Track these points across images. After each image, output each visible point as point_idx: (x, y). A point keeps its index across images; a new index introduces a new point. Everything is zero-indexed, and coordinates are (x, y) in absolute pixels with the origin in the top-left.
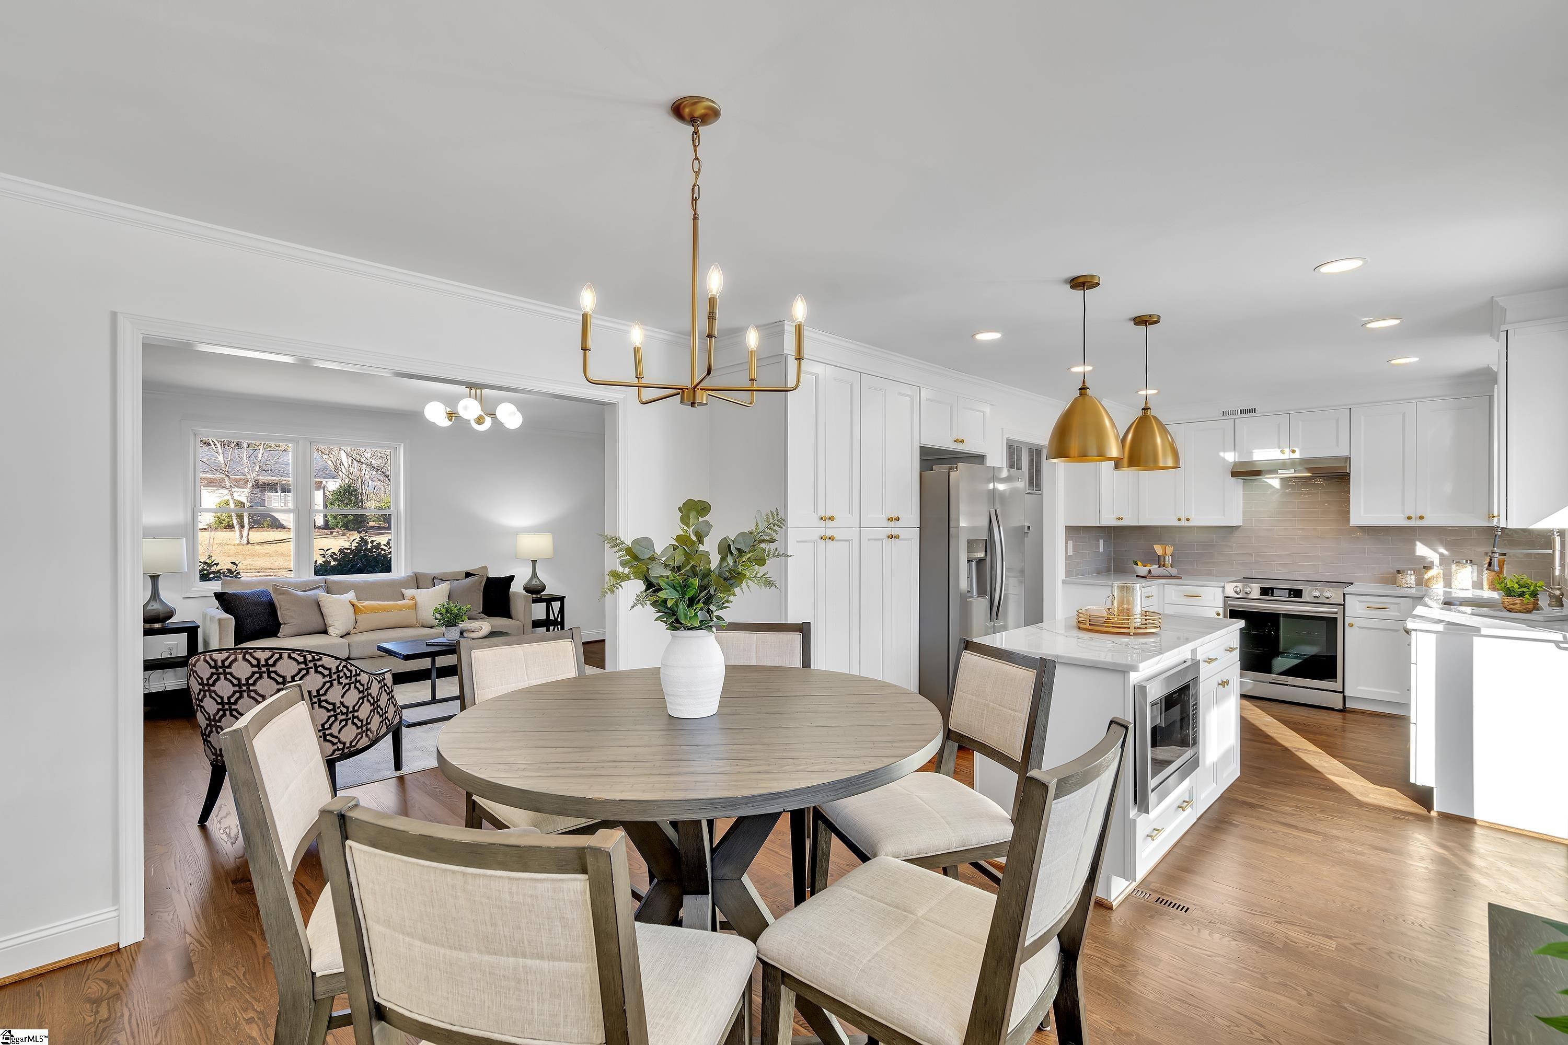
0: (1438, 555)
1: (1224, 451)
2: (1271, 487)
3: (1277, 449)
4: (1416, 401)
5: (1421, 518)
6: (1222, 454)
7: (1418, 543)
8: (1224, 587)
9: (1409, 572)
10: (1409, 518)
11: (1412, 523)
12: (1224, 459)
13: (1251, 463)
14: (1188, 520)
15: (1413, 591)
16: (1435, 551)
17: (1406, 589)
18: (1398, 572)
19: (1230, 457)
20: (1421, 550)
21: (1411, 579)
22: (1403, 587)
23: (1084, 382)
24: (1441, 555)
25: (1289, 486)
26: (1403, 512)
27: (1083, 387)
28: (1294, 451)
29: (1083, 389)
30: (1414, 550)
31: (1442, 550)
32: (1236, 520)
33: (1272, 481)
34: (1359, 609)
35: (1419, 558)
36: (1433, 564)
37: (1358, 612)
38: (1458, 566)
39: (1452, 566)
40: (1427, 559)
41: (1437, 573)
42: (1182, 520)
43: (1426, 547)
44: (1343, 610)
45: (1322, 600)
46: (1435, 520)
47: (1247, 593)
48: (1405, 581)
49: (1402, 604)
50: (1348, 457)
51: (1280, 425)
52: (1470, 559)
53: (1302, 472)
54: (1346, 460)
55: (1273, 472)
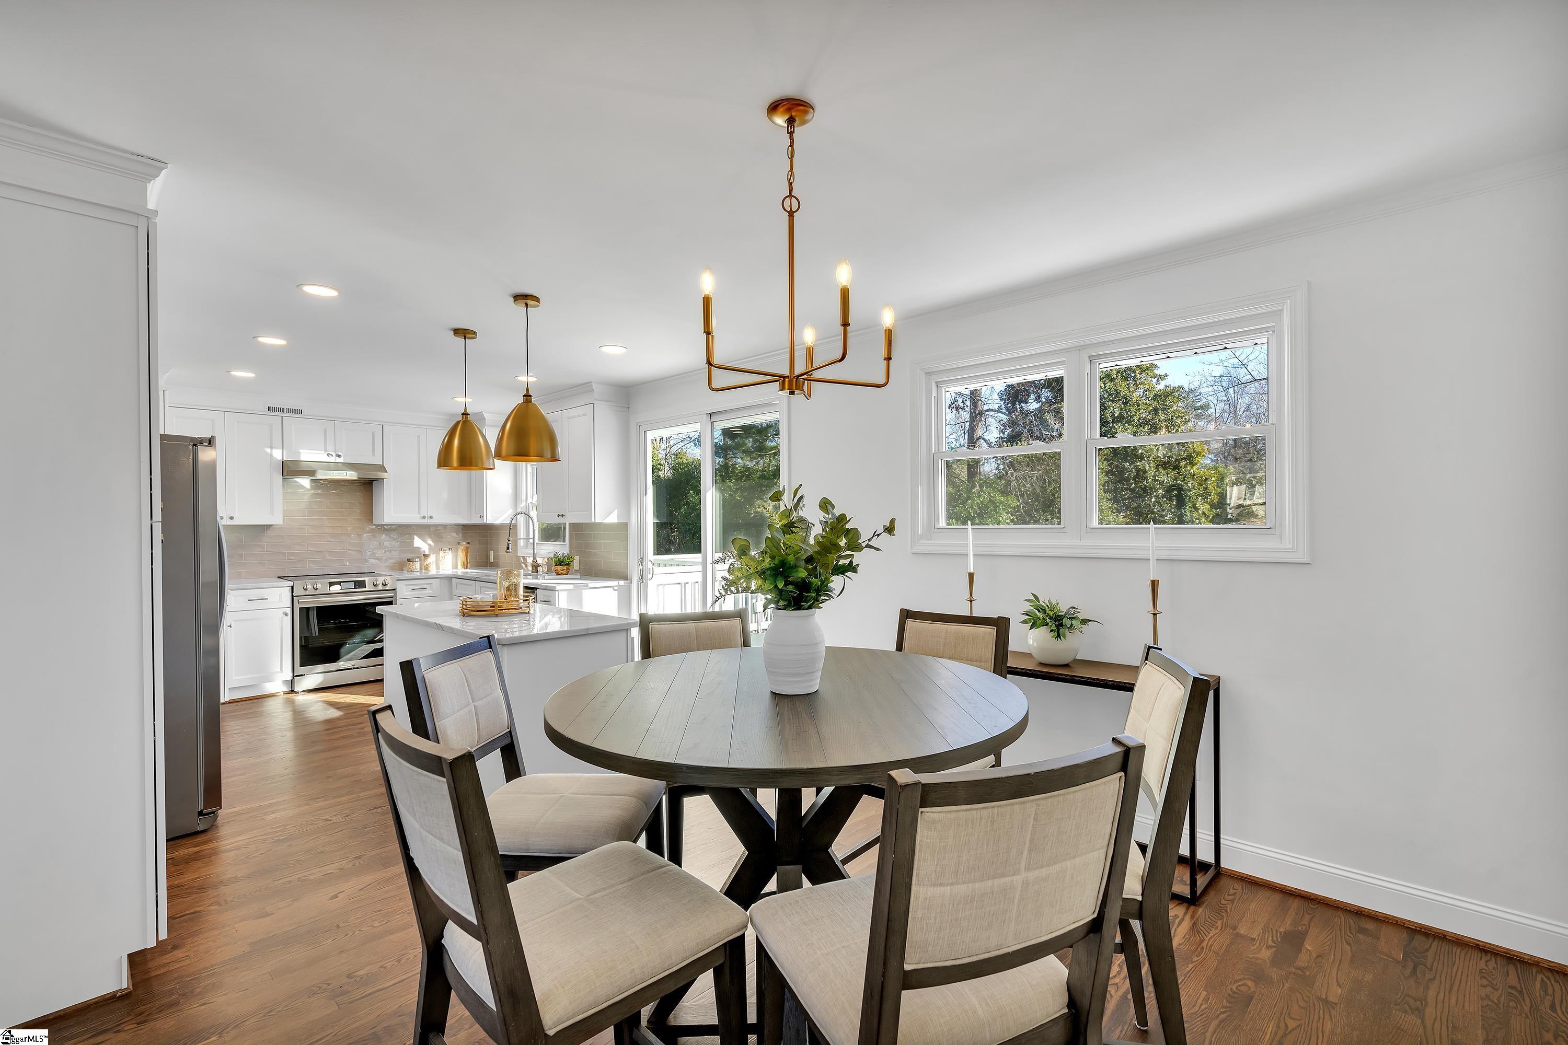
0: (428, 546)
1: (271, 447)
2: (302, 487)
3: (323, 452)
4: (427, 427)
5: (431, 517)
6: (271, 452)
7: (415, 536)
8: (292, 587)
9: (417, 559)
10: (424, 517)
11: (425, 521)
12: (271, 456)
13: (297, 462)
14: (231, 518)
15: (418, 574)
16: (426, 542)
17: (416, 573)
18: (409, 560)
19: (278, 454)
20: (418, 542)
21: (417, 565)
22: (413, 571)
23: (527, 390)
24: (430, 545)
25: (318, 488)
26: (419, 513)
27: (527, 394)
28: (339, 456)
29: (527, 396)
30: (413, 542)
31: (430, 542)
32: (276, 519)
33: (305, 482)
34: (406, 592)
35: (418, 548)
36: (427, 553)
37: (405, 594)
38: (442, 554)
39: (438, 554)
40: (423, 550)
41: (432, 559)
42: (225, 518)
43: (421, 540)
44: (396, 594)
45: (380, 588)
46: (439, 519)
47: (316, 589)
48: (414, 568)
49: (433, 584)
50: (383, 465)
51: (325, 430)
52: (449, 547)
53: (352, 475)
54: (382, 468)
55: (310, 473)
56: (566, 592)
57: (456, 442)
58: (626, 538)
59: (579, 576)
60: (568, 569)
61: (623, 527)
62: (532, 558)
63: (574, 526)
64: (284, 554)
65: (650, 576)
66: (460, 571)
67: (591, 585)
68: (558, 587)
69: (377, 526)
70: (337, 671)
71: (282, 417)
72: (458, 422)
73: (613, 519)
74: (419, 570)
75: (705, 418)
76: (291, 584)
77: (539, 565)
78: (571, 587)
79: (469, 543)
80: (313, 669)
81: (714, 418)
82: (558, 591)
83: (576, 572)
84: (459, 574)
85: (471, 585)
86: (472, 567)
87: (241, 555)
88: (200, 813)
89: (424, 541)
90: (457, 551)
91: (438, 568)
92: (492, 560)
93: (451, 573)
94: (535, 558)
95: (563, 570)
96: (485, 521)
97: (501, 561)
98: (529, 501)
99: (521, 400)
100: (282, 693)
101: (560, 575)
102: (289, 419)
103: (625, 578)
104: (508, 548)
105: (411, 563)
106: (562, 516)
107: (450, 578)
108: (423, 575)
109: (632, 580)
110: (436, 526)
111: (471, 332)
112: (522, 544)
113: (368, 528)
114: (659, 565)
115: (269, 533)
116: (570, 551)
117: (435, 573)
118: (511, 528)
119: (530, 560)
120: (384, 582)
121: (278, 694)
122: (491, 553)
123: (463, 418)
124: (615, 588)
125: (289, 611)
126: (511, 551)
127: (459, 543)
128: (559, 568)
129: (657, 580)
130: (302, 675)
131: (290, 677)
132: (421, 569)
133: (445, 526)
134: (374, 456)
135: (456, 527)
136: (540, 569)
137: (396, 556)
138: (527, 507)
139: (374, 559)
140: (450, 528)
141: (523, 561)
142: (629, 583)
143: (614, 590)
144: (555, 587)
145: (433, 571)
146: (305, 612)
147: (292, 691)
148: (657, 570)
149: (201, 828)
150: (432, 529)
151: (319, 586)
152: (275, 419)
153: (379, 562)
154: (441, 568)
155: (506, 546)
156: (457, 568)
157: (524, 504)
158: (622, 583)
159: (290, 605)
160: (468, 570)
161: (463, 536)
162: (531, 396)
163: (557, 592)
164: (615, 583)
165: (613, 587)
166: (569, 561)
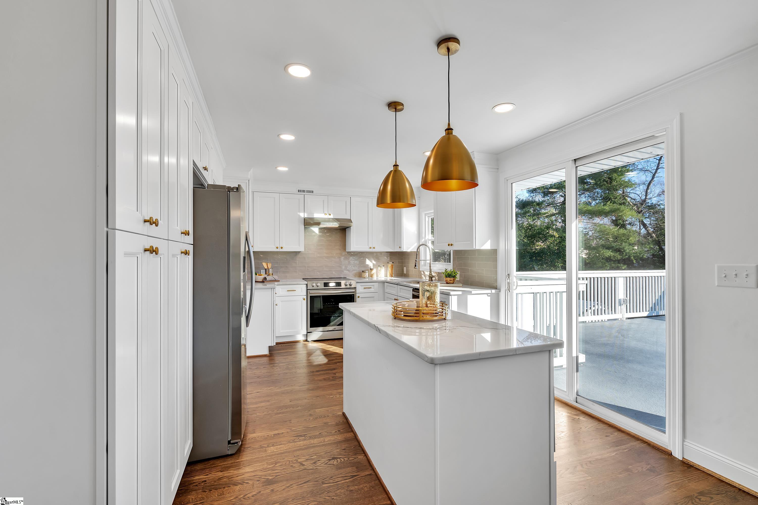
1: (299, 212)
2: (315, 232)
3: (323, 213)
4: (372, 198)
5: (374, 248)
6: (298, 213)
7: (367, 259)
9: (367, 271)
10: (370, 248)
11: (371, 250)
12: (299, 215)
13: (312, 219)
14: (282, 248)
15: (367, 279)
16: (371, 262)
17: (366, 279)
18: (363, 272)
19: (302, 215)
20: (368, 262)
21: (367, 274)
22: (365, 278)
23: (449, 124)
24: (373, 264)
25: (322, 232)
26: (368, 245)
27: (449, 128)
28: (330, 215)
29: (448, 130)
30: (365, 261)
31: (374, 262)
32: (301, 248)
33: (316, 229)
34: (361, 289)
35: (368, 265)
36: (372, 268)
37: (361, 290)
38: (379, 268)
39: (377, 268)
40: (370, 266)
41: (374, 271)
42: (279, 248)
43: (369, 261)
44: (356, 290)
45: (348, 286)
46: (378, 249)
47: (318, 286)
48: (365, 276)
49: (375, 285)
50: (351, 219)
51: (323, 201)
52: (384, 265)
53: (335, 225)
54: (350, 221)
55: (318, 224)
56: (456, 296)
57: (389, 187)
58: (495, 260)
59: (461, 285)
60: (454, 280)
61: (494, 252)
62: (429, 272)
63: (456, 252)
64: (305, 267)
65: (515, 287)
66: (389, 278)
67: (473, 292)
68: (452, 293)
69: (348, 252)
70: (327, 331)
71: (304, 195)
72: (391, 171)
73: (487, 246)
74: (368, 277)
75: (571, 164)
76: (306, 283)
77: (433, 277)
78: (460, 293)
79: (393, 263)
80: (316, 329)
81: (578, 163)
82: (451, 295)
83: (459, 282)
84: (388, 280)
85: (395, 287)
86: (395, 277)
87: (287, 267)
88: (229, 442)
89: (370, 261)
90: (387, 267)
91: (377, 276)
92: (405, 272)
93: (384, 279)
94: (430, 271)
95: (451, 281)
96: (402, 250)
97: (410, 273)
98: (427, 238)
99: (444, 134)
100: (302, 341)
101: (448, 284)
102: (308, 197)
103: (496, 288)
104: (416, 266)
105: (364, 273)
106: (452, 245)
107: (383, 282)
108: (370, 280)
109: (500, 290)
110: (377, 252)
111: (400, 104)
112: (422, 264)
113: (344, 253)
114: (521, 280)
115: (299, 256)
116: (453, 268)
117: (376, 279)
118: (417, 254)
119: (427, 273)
120: (350, 284)
121: (301, 341)
122: (405, 268)
123: (394, 169)
124: (489, 295)
125: (305, 297)
126: (417, 267)
127: (388, 263)
128: (448, 279)
129: (520, 290)
130: (311, 332)
131: (306, 333)
132: (369, 276)
133: (381, 253)
134: (346, 214)
135: (387, 253)
136: (433, 279)
137: (357, 269)
138: (426, 241)
139: (346, 270)
140: (383, 254)
141: (423, 274)
142: (498, 291)
143: (488, 296)
144: (450, 293)
145: (375, 278)
146: (313, 298)
147: (306, 341)
148: (520, 283)
149: (229, 453)
150: (375, 254)
151: (319, 284)
152: (301, 196)
153: (348, 272)
154: (379, 276)
155: (414, 265)
156: (387, 277)
157: (424, 240)
158: (494, 291)
159: (305, 294)
160: (393, 278)
161: (390, 259)
162: (452, 129)
163: (450, 297)
164: (489, 291)
165: (487, 294)
166: (454, 274)
